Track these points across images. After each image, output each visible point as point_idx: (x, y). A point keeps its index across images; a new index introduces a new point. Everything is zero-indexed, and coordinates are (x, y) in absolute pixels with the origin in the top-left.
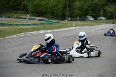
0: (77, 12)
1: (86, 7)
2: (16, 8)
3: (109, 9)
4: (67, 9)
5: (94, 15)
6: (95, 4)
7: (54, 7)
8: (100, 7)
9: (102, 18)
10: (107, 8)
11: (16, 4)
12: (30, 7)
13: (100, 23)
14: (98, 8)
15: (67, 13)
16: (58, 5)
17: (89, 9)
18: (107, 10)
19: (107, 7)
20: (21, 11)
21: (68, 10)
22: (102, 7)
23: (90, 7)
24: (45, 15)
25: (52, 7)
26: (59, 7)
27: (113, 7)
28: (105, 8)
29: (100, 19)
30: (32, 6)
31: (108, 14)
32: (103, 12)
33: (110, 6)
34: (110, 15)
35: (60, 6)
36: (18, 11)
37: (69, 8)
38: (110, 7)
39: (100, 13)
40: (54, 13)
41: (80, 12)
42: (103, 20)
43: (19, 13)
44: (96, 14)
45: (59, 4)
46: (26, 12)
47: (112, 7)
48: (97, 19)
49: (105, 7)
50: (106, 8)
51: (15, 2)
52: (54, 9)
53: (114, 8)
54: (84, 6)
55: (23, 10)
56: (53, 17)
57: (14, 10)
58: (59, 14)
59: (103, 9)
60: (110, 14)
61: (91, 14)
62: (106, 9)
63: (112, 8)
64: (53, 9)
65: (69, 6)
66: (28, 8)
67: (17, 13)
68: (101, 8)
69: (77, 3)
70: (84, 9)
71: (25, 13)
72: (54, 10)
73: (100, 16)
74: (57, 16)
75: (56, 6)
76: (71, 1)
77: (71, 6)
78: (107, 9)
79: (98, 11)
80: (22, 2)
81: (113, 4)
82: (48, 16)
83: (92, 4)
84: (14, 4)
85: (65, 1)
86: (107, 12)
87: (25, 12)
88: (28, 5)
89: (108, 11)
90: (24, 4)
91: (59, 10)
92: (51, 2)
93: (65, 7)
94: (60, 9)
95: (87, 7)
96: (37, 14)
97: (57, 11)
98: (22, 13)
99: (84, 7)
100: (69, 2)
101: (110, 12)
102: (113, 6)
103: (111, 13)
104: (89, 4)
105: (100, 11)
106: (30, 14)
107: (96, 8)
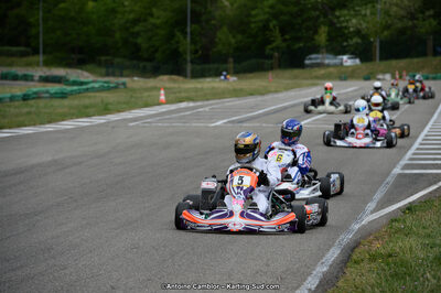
0: (225, 38)
1: (259, 15)
3: (354, 21)
4: (189, 30)
5: (297, 46)
6: (297, 3)
7: (136, 22)
8: (317, 13)
9: (324, 58)
10: (345, 16)
12: (41, 29)
13: (317, 78)
14: (309, 19)
15: (186, 45)
16: (152, 15)
18: (344, 25)
19: (346, 12)
21: (191, 34)
22: (325, 16)
23: (275, 16)
24: (103, 58)
25: (128, 25)
26: (158, 22)
27: (368, 12)
28: (338, 17)
29: (319, 61)
31: (351, 42)
32: (329, 33)
33: (357, 8)
34: (357, 43)
35: (158, 18)
37: (194, 26)
38: (357, 14)
39: (316, 37)
40: (137, 48)
41: (240, 37)
42: (328, 66)
44: (301, 45)
45: (154, 10)
46: (29, 49)
47: (363, 12)
48: (307, 62)
49: (337, 13)
50: (342, 19)
52: (137, 29)
53: (372, 14)
54: (254, 13)
55: (13, 42)
56: (135, 62)
58: (156, 51)
59: (331, 24)
60: (356, 40)
61: (284, 45)
62: (341, 23)
63: (365, 15)
64: (131, 30)
65: (196, 16)
66: (33, 31)
68: (322, 19)
69: (227, 3)
70: (253, 26)
71: (23, 54)
72: (137, 34)
73: (316, 49)
75: (145, 20)
77: (204, 18)
78: (347, 21)
79: (311, 32)
82: (117, 60)
86: (346, 31)
87: (22, 49)
88: (32, 20)
89: (351, 29)
91: (157, 34)
93: (179, 23)
94: (161, 32)
95: (267, 16)
96: (73, 56)
97: (150, 39)
98: (12, 55)
99: (256, 16)
101: (358, 32)
102: (369, 6)
103: (364, 37)
105: (316, 32)
106: (41, 58)
107: (299, 21)
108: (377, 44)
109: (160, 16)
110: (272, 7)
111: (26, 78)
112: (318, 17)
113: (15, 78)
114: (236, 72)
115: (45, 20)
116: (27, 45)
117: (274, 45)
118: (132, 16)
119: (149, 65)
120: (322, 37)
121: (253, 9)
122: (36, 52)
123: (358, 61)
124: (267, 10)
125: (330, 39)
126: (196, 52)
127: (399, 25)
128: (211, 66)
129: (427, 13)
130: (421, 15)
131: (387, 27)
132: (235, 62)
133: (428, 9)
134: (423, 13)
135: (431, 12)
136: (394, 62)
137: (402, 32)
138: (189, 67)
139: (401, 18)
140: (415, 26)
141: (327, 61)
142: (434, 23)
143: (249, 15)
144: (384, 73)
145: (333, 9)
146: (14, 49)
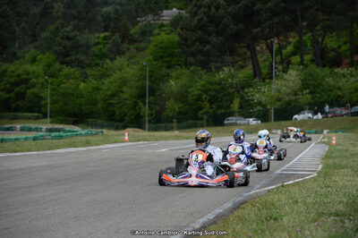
0: (172, 106)
1: (194, 91)
2: (13, 105)
3: (257, 96)
4: (147, 101)
5: (220, 112)
6: (220, 84)
7: (113, 96)
8: (233, 90)
9: (237, 120)
10: (251, 92)
11: (12, 95)
12: (49, 101)
14: (228, 94)
15: (146, 110)
16: (122, 92)
17: (204, 96)
18: (250, 98)
19: (252, 90)
20: (26, 111)
21: (149, 104)
22: (238, 92)
23: (205, 92)
24: (90, 120)
25: (107, 98)
26: (126, 96)
27: (266, 90)
28: (247, 93)
29: (233, 121)
30: (55, 97)
31: (256, 110)
32: (240, 104)
33: (259, 87)
34: (260, 110)
36: (19, 114)
37: (151, 98)
38: (259, 91)
39: (232, 106)
40: (113, 113)
41: (181, 105)
42: (240, 125)
43: (21, 118)
44: (223, 111)
45: (125, 89)
46: (41, 115)
47: (263, 90)
48: (226, 122)
49: (246, 90)
50: (249, 94)
51: (10, 91)
52: (112, 101)
53: (269, 91)
54: (190, 90)
55: (30, 110)
56: (111, 122)
57: (9, 110)
58: (125, 115)
59: (242, 98)
60: (259, 108)
61: (211, 111)
62: (248, 97)
63: (264, 92)
64: (109, 102)
65: (153, 92)
66: (43, 102)
67: (16, 118)
68: (236, 94)
69: (173, 83)
70: (190, 98)
71: (37, 118)
72: (113, 105)
73: (232, 114)
74: (121, 121)
76: (156, 80)
77: (158, 93)
78: (253, 96)
79: (229, 103)
80: (29, 88)
81: (267, 81)
82: (99, 121)
83: (211, 83)
84: (8, 95)
85: (139, 80)
86: (252, 102)
87: (36, 114)
88: (42, 95)
89: (255, 101)
90: (33, 93)
91: (125, 104)
92: (103, 83)
93: (141, 96)
94: (128, 102)
95: (199, 92)
96: (70, 119)
97: (121, 107)
98: (30, 119)
99: (191, 92)
100: (150, 81)
101: (259, 103)
102: (267, 86)
103: (263, 106)
104: (202, 82)
105: (232, 102)
106: (48, 120)
107: (221, 95)
108: (273, 111)
109: (128, 92)
110: (203, 86)
111: (37, 130)
112: (234, 93)
113: (30, 130)
114: (179, 129)
115: (52, 95)
116: (40, 112)
117: (204, 110)
118: (109, 93)
119: (120, 124)
120: (236, 105)
121: (190, 87)
122: (45, 116)
123: (259, 122)
124: (199, 87)
125: (241, 107)
126: (152, 115)
127: (287, 98)
128: (163, 125)
129: (305, 92)
130: (300, 93)
131: (279, 100)
132: (177, 122)
133: (305, 89)
134: (302, 91)
135: (308, 91)
136: (283, 123)
137: (289, 103)
138: (147, 125)
139: (288, 95)
140: (296, 99)
141: (239, 122)
142: (309, 97)
143: (187, 92)
144: (276, 129)
145: (243, 88)
146: (30, 114)
